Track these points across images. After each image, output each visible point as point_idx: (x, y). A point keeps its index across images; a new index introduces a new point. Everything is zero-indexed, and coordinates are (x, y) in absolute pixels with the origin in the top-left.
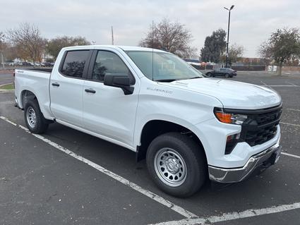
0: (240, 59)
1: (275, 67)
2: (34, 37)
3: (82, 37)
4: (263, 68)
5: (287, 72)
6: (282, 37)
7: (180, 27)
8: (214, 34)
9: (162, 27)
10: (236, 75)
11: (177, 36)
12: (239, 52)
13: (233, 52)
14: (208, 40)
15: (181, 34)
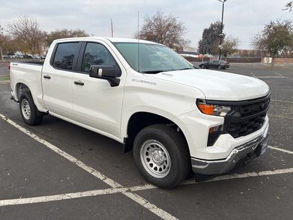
0: (235, 51)
1: (271, 59)
2: (32, 30)
3: (82, 30)
4: (259, 60)
5: (282, 63)
6: (275, 29)
7: (174, 19)
8: (212, 26)
9: (156, 20)
10: (228, 66)
11: (171, 28)
12: (234, 44)
13: (228, 44)
14: (206, 32)
15: (175, 27)
